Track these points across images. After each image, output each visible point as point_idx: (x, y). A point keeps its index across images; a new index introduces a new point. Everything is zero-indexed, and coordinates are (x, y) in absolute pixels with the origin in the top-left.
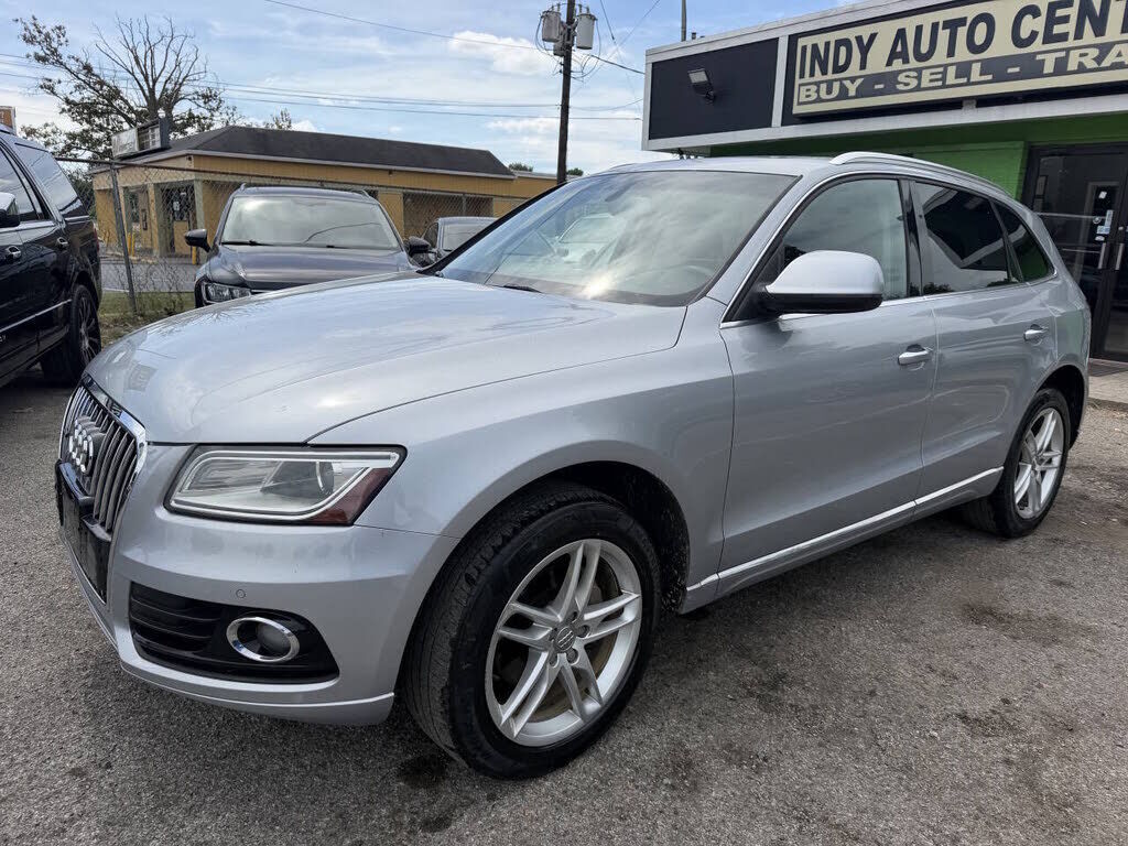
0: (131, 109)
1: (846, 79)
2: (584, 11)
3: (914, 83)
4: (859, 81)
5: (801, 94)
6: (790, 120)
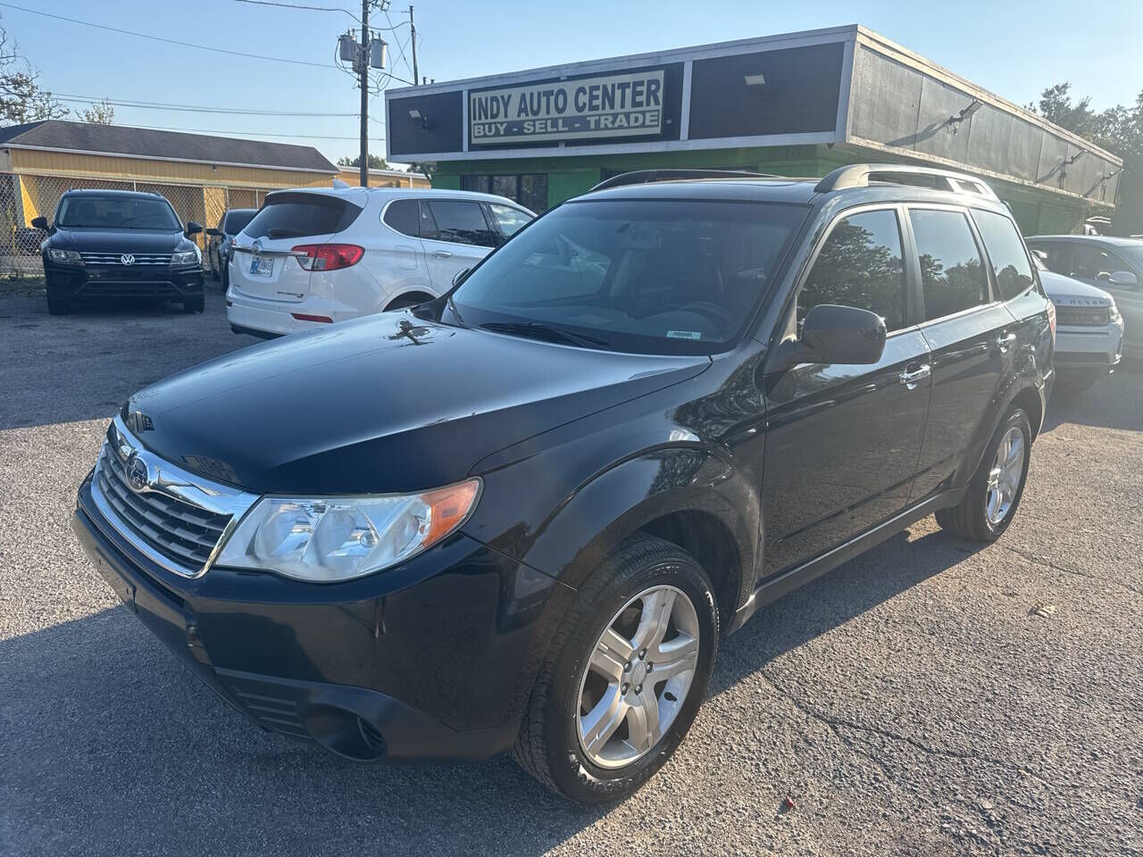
1: (499, 123)
3: (532, 129)
4: (505, 125)
5: (476, 131)
6: (472, 148)
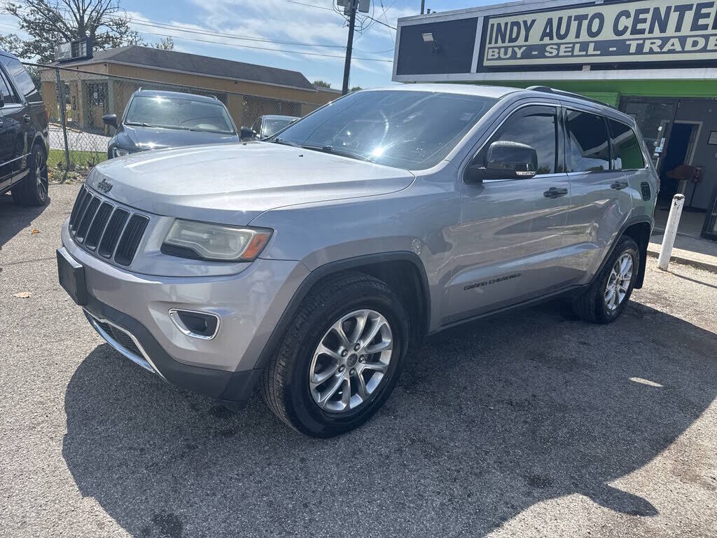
0: (68, 28)
1: (516, 46)
3: (555, 52)
5: (489, 54)
6: (481, 69)
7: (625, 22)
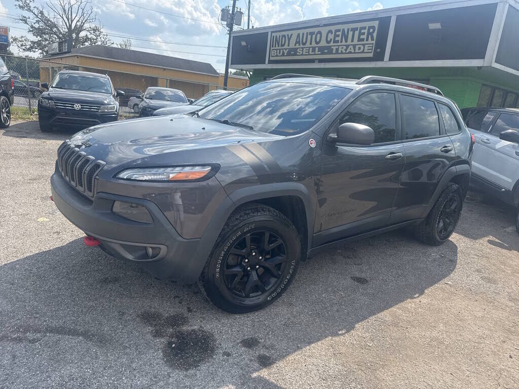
0: (61, 33)
1: (285, 49)
2: (239, 10)
3: (301, 52)
4: (287, 50)
5: (273, 53)
6: (270, 62)
7: (331, 36)
